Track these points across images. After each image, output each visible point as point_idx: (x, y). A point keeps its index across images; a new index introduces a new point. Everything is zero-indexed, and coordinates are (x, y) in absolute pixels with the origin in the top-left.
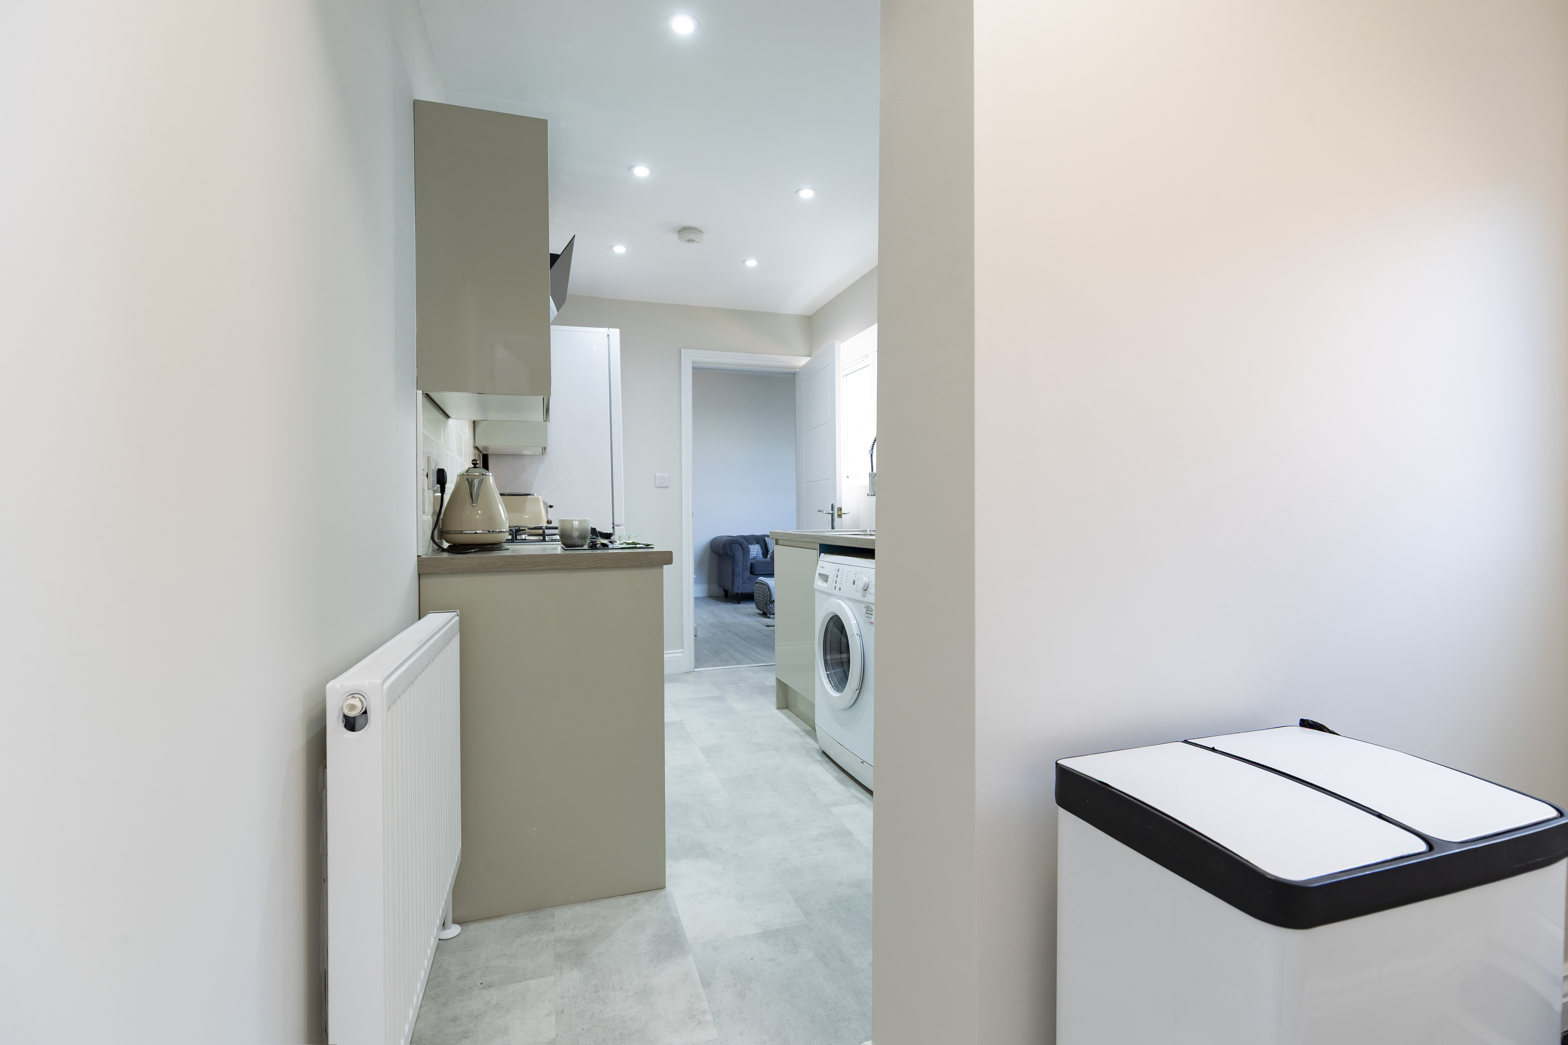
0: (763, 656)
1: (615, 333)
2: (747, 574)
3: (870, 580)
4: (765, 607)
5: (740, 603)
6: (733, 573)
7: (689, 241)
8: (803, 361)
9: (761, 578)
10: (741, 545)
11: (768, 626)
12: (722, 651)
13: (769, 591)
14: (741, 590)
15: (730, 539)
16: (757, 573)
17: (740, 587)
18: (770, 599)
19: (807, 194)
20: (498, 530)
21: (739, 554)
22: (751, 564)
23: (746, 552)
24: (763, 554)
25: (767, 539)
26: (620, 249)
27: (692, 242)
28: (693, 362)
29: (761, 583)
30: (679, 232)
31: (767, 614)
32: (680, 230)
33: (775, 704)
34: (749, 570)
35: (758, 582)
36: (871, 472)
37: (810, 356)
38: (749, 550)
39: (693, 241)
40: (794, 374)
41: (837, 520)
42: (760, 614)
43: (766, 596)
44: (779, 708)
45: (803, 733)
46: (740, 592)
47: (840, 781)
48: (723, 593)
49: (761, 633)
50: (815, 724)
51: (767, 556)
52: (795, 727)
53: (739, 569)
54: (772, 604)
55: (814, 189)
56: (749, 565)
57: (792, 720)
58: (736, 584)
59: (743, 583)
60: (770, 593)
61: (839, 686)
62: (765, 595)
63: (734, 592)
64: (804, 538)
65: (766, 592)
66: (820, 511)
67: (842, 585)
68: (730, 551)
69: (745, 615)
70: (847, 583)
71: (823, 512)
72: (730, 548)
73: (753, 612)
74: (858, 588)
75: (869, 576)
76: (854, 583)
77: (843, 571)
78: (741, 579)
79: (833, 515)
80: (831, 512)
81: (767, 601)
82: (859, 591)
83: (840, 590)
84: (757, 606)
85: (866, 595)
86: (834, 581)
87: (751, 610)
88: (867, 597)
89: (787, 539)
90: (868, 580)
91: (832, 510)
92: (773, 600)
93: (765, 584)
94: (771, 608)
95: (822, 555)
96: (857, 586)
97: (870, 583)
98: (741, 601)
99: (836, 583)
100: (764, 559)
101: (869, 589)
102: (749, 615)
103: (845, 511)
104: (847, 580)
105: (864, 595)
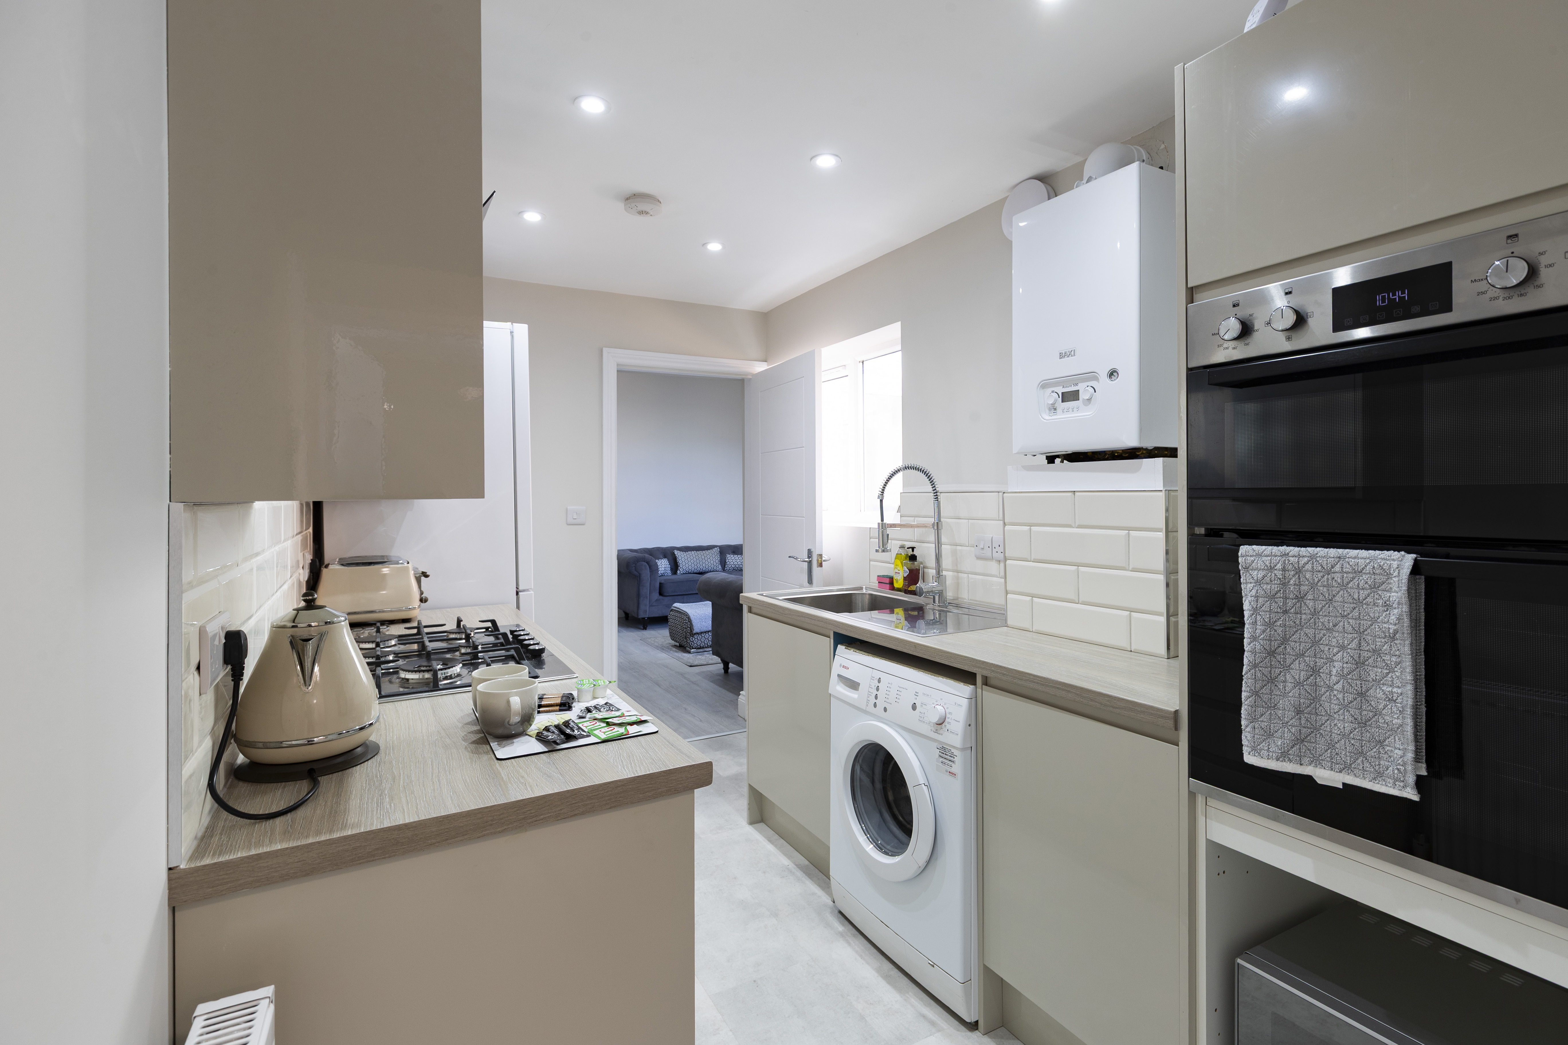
0: (701, 721)
1: (522, 330)
2: (656, 595)
3: (947, 711)
4: (683, 640)
5: (646, 629)
6: (639, 595)
7: (641, 213)
8: (760, 367)
9: (677, 605)
10: (648, 563)
11: (691, 666)
13: (690, 622)
14: (648, 614)
16: (668, 595)
17: (646, 610)
18: (691, 631)
19: (826, 162)
20: (358, 727)
21: (646, 574)
22: (660, 583)
23: (653, 569)
24: (671, 569)
25: (676, 552)
26: (532, 217)
27: (644, 214)
28: (618, 365)
29: (678, 611)
30: (627, 199)
31: (685, 648)
32: (628, 197)
33: (745, 814)
34: (658, 591)
35: (674, 610)
36: (880, 522)
37: (769, 362)
38: (658, 569)
39: (647, 213)
40: (742, 381)
41: (815, 569)
43: (685, 628)
44: (752, 822)
45: (799, 873)
46: (647, 616)
47: (887, 978)
48: (623, 616)
49: (685, 678)
50: (830, 875)
51: (677, 572)
52: (785, 861)
53: (645, 591)
54: (693, 637)
55: (837, 156)
56: (657, 585)
57: (776, 846)
58: (642, 607)
59: (651, 606)
60: (691, 624)
61: (885, 845)
62: (685, 626)
63: (639, 617)
64: (805, 617)
65: (686, 623)
66: (792, 557)
67: (889, 704)
68: (636, 570)
69: (657, 648)
70: (898, 703)
71: (796, 559)
72: (635, 567)
73: (667, 644)
74: (922, 716)
75: (945, 704)
76: (914, 707)
77: (889, 683)
78: (648, 601)
79: (810, 563)
80: (807, 560)
81: (686, 633)
82: (926, 722)
83: (885, 710)
84: (673, 637)
85: (941, 732)
86: (871, 694)
87: (663, 640)
88: (942, 734)
89: (769, 609)
90: (944, 710)
91: (809, 557)
92: (694, 632)
93: (682, 613)
94: (692, 642)
95: (841, 648)
96: (922, 713)
97: (948, 716)
98: (647, 626)
99: (876, 697)
100: (674, 577)
101: (947, 724)
102: (662, 648)
103: (826, 557)
104: (899, 699)
105: (936, 730)
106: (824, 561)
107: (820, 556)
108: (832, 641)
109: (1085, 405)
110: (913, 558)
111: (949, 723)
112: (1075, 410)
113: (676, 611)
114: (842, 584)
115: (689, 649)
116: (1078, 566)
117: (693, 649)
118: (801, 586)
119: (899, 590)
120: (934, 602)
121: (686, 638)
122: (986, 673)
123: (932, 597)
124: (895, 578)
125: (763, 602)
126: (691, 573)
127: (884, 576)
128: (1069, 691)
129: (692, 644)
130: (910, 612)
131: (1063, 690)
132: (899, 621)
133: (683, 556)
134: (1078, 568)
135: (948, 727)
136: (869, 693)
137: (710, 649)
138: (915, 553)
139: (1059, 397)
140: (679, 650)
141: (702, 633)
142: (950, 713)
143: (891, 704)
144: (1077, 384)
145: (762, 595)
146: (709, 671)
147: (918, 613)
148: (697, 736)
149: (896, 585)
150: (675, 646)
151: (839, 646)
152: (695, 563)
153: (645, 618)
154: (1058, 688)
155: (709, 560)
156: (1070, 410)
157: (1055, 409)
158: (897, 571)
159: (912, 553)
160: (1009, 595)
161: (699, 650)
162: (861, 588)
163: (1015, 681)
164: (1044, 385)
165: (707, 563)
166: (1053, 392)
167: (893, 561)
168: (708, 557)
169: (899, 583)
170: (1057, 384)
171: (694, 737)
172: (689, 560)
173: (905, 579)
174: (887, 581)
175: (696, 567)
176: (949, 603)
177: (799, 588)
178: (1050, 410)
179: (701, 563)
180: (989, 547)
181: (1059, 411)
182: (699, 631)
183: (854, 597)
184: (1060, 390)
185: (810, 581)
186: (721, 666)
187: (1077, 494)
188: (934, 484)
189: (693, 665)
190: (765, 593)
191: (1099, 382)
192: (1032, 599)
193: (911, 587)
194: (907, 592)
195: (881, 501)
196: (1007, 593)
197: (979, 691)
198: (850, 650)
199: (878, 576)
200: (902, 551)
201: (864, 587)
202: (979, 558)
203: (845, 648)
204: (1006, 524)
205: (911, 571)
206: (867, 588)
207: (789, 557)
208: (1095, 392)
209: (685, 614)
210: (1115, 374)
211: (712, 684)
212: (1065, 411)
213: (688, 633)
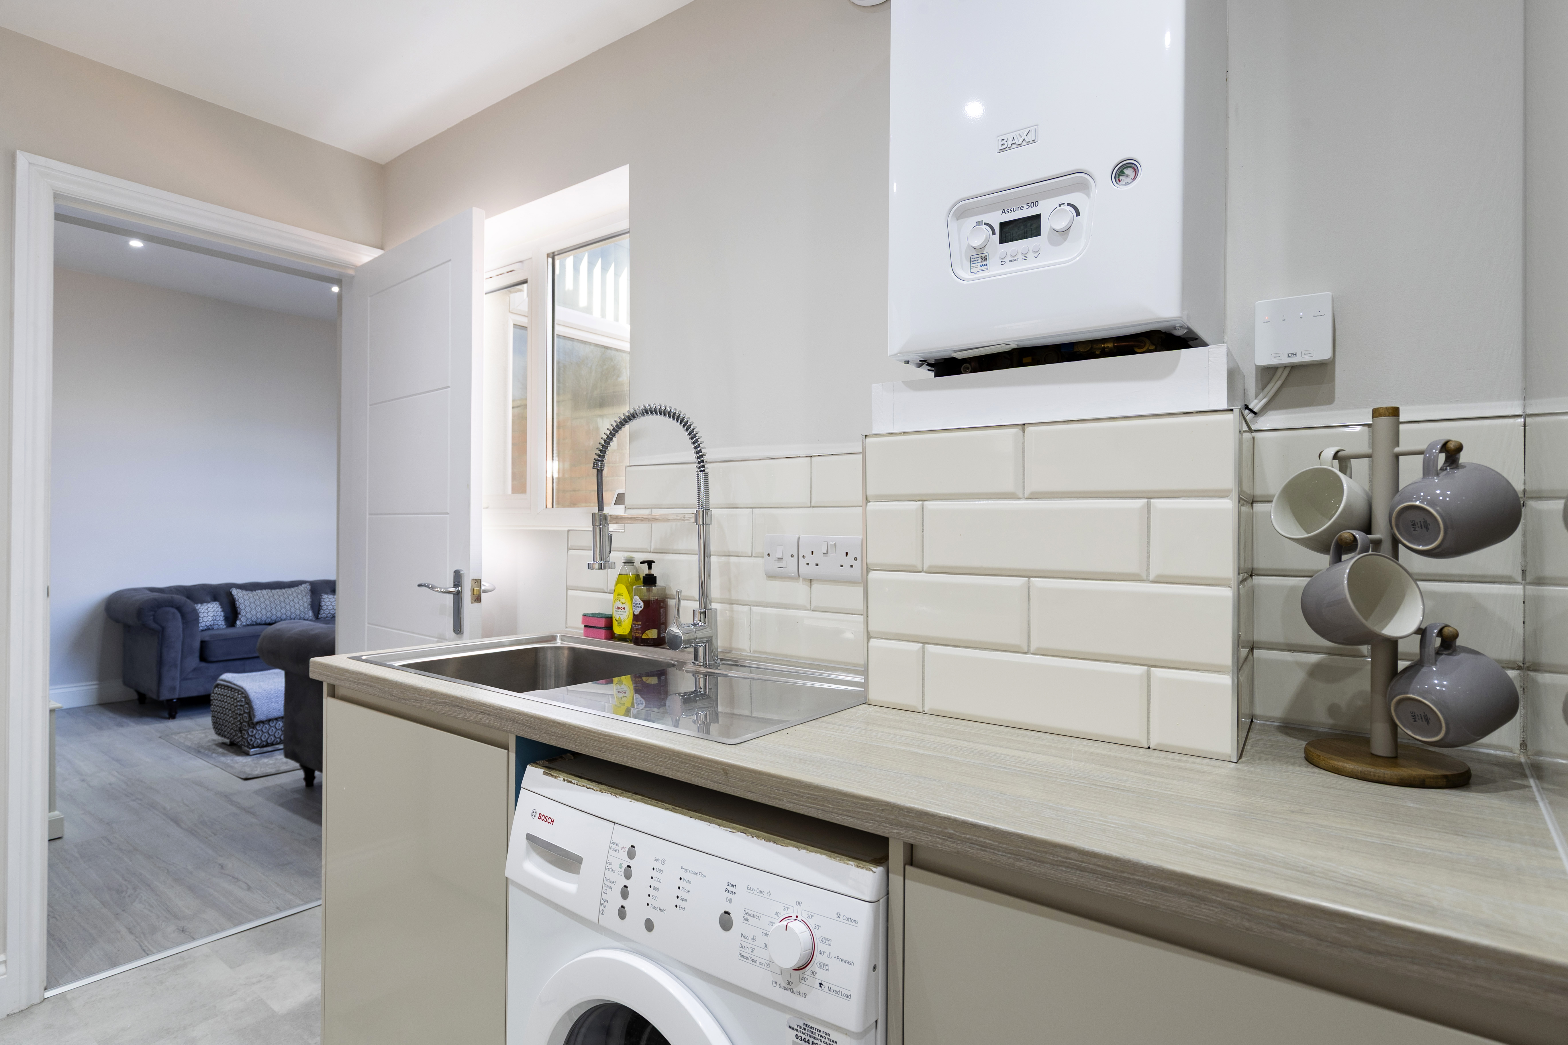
0: (249, 888)
2: (193, 661)
3: (819, 935)
4: (236, 735)
5: (174, 718)
6: (160, 663)
8: (365, 255)
9: (228, 676)
10: (179, 609)
11: (245, 779)
12: (135, 889)
13: (247, 703)
14: (177, 693)
15: (155, 599)
16: (215, 659)
17: (177, 686)
18: (250, 719)
21: (175, 627)
22: (202, 642)
23: (190, 619)
24: (226, 619)
25: (235, 592)
28: (56, 196)
29: (228, 687)
31: (240, 747)
34: (197, 654)
35: (222, 685)
36: (596, 510)
37: (382, 249)
38: (198, 615)
41: (468, 607)
42: (224, 744)
43: (240, 714)
46: (177, 696)
48: (135, 696)
49: (232, 802)
51: (235, 623)
53: (174, 654)
54: (253, 728)
56: (197, 645)
58: (167, 682)
59: (184, 679)
60: (251, 708)
62: (238, 712)
63: (162, 698)
64: (450, 705)
65: (241, 706)
66: (424, 586)
67: (659, 912)
68: (155, 621)
69: (189, 749)
70: (683, 909)
71: (432, 588)
72: (154, 616)
73: (208, 741)
74: (749, 946)
75: (810, 916)
76: (726, 921)
77: (657, 860)
78: (179, 671)
79: (458, 597)
80: (452, 589)
81: (241, 723)
82: (759, 960)
83: (649, 925)
84: (218, 728)
85: (802, 988)
86: (611, 885)
87: (203, 735)
88: (805, 995)
89: (371, 690)
90: (808, 932)
91: (456, 585)
92: (256, 720)
93: (236, 689)
94: (252, 736)
95: (533, 773)
96: (748, 938)
97: (819, 946)
98: (176, 713)
99: (625, 892)
100: (231, 630)
101: (817, 970)
102: (199, 751)
103: (487, 585)
104: (684, 900)
105: (789, 983)
106: (484, 591)
107: (478, 582)
108: (513, 756)
109: (1053, 243)
110: (650, 580)
111: (822, 966)
112: (1031, 256)
113: (225, 686)
114: (514, 632)
115: (246, 748)
116: (1029, 577)
117: (254, 747)
118: (441, 638)
119: (622, 638)
120: (696, 658)
121: (241, 731)
122: (911, 836)
123: (692, 650)
124: (616, 616)
125: (359, 674)
126: (260, 624)
127: (594, 616)
128: (1202, 899)
129: (251, 740)
130: (644, 679)
131: (1183, 894)
132: (622, 695)
133: (246, 597)
134: (1029, 582)
135: (821, 975)
136: (606, 883)
137: (281, 746)
138: (655, 571)
139: (994, 233)
140: (229, 751)
141: (270, 720)
142: (824, 940)
143: (664, 911)
144: (1035, 204)
145: (358, 659)
146: (280, 786)
147: (659, 678)
148: (236, 925)
149: (617, 630)
150: (223, 745)
151: (530, 769)
152: (269, 608)
153: (172, 700)
154: (1163, 889)
155: (292, 603)
156: (1020, 257)
157: (985, 259)
158: (621, 605)
159: (646, 571)
160: (872, 640)
161: (265, 749)
162: (553, 638)
163: (1018, 864)
164: (961, 212)
165: (288, 607)
166: (979, 223)
167: (611, 586)
168: (291, 598)
169: (623, 627)
170: (989, 208)
171: (230, 928)
172: (258, 603)
173: (636, 618)
174: (602, 623)
175: (269, 614)
176: (722, 660)
177: (438, 642)
178: (972, 261)
179: (278, 608)
180: (792, 556)
181: (993, 261)
182: (263, 718)
183: (541, 654)
184: (997, 218)
185: (458, 628)
186: (301, 774)
187: (1029, 429)
188: (697, 441)
189: (250, 777)
190: (365, 654)
191: (1088, 195)
192: (924, 648)
193: (647, 632)
194: (638, 641)
195: (599, 472)
196: (869, 637)
197: (896, 880)
198: (555, 777)
199: (584, 615)
200: (628, 569)
201: (558, 635)
202: (771, 576)
203: (545, 773)
204: (869, 499)
205: (647, 603)
206: (564, 638)
207: (420, 585)
208: (1078, 214)
209: (239, 691)
210: (1129, 172)
211: (282, 811)
212: (1007, 260)
213: (245, 722)
